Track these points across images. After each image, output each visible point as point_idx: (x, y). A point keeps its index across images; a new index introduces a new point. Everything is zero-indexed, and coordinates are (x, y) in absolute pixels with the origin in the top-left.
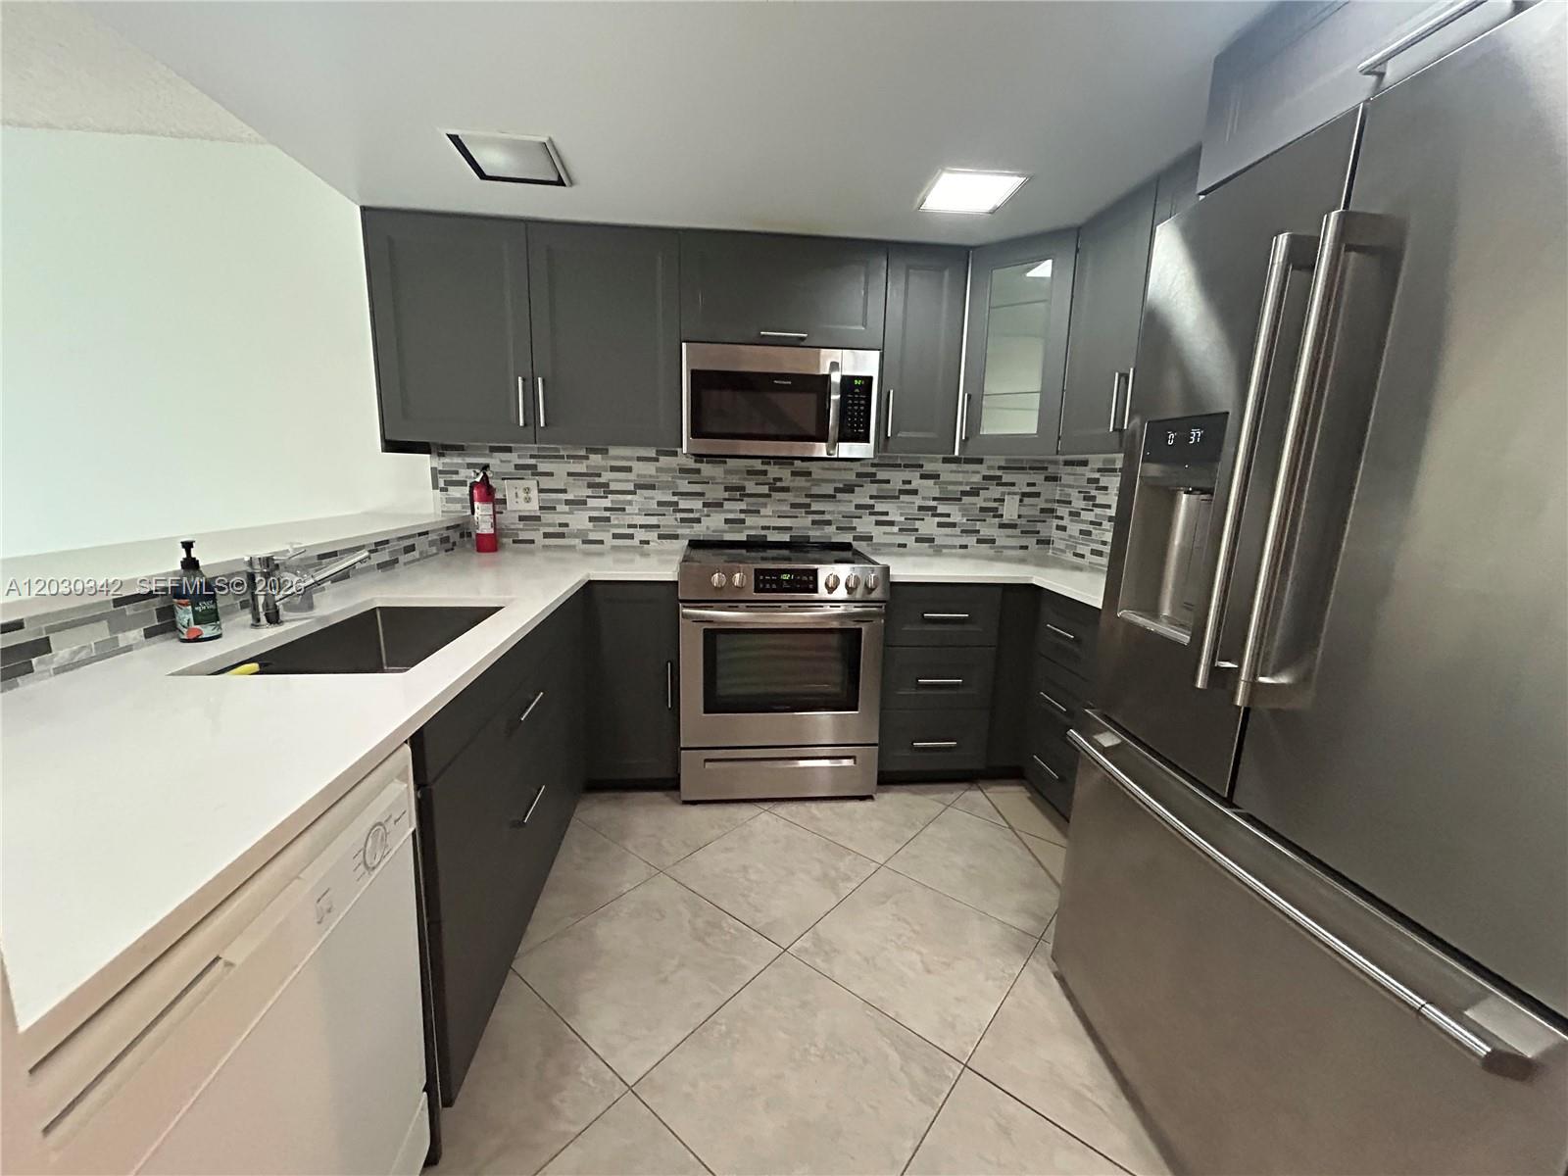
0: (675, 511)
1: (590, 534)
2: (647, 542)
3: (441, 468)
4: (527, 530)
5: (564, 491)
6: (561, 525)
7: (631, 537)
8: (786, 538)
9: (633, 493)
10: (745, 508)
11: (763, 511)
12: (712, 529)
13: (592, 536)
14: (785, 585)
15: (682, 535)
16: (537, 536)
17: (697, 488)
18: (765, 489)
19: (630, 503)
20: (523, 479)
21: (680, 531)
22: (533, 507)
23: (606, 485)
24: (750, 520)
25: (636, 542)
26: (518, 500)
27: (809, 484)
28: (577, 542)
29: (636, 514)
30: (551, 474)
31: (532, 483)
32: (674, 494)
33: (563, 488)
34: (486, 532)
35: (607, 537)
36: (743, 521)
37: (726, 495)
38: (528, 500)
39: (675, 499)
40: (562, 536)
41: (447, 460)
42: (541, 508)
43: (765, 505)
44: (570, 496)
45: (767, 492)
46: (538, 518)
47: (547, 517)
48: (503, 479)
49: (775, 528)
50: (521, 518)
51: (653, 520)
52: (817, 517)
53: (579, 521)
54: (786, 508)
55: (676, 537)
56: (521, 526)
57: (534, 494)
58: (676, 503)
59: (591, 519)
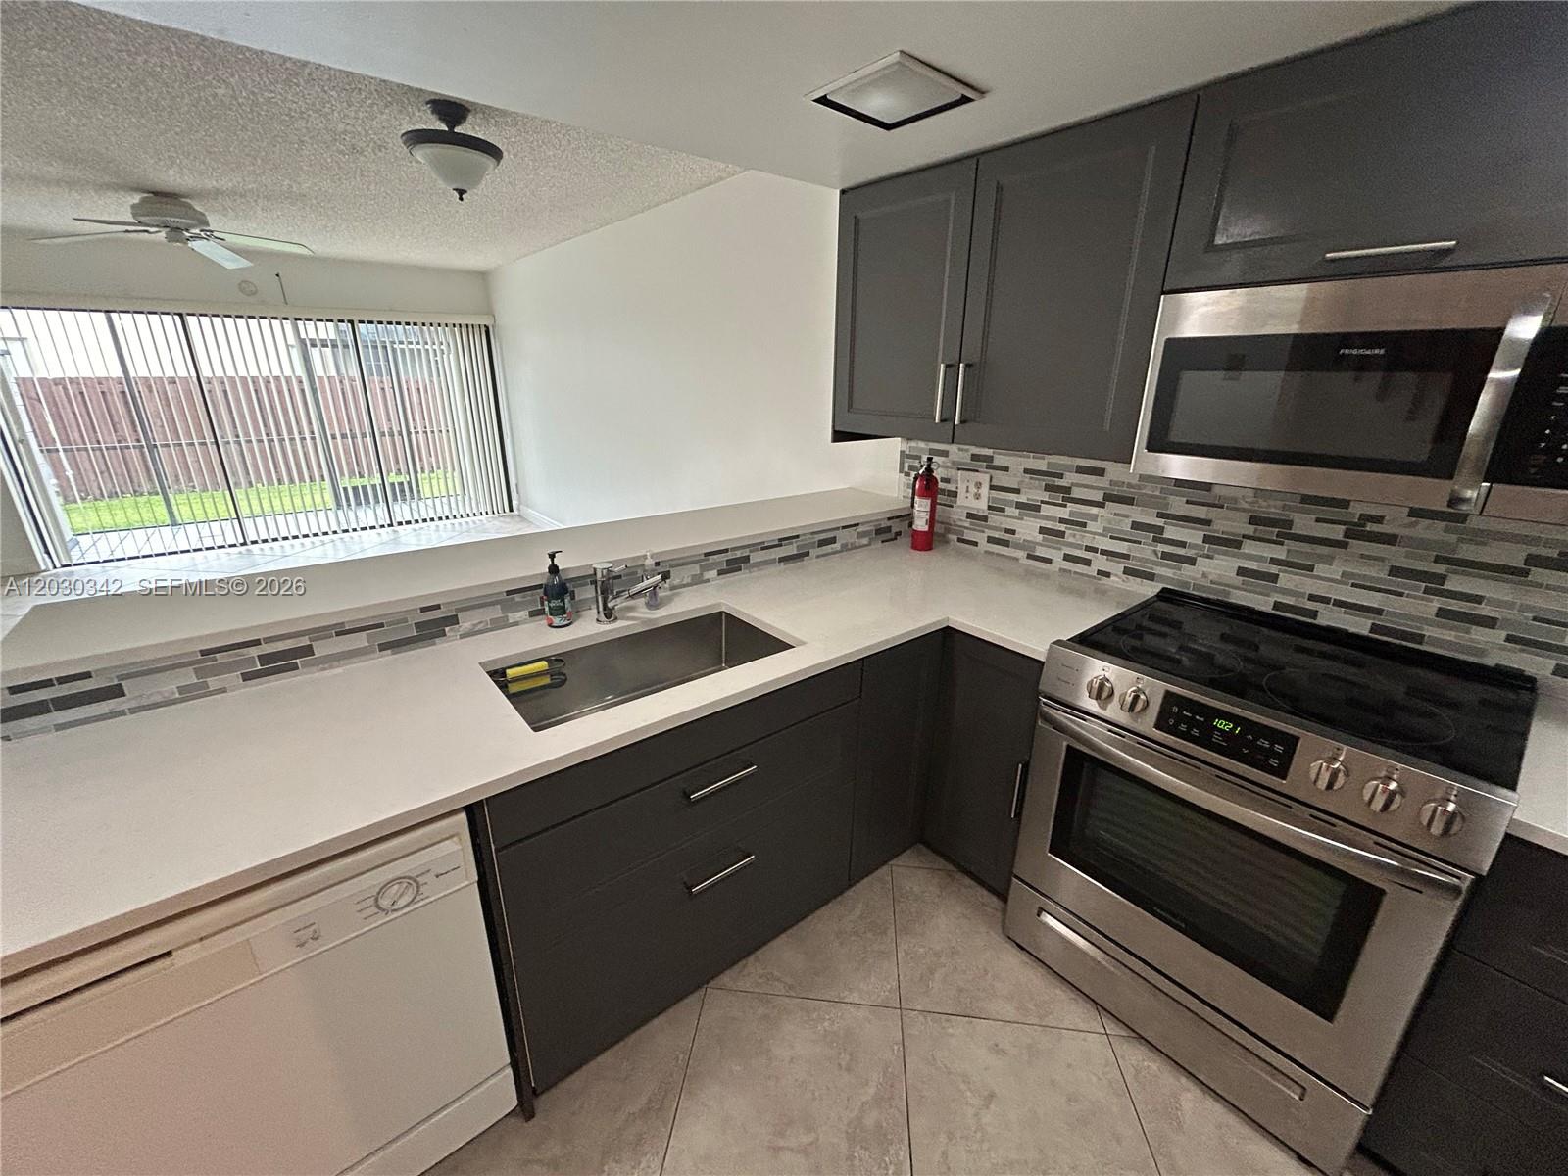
0: (1155, 540)
1: (1038, 548)
2: (1108, 575)
3: (908, 452)
4: (975, 530)
5: (1017, 491)
6: (1008, 531)
7: (1087, 562)
8: (1360, 626)
9: (1100, 505)
10: (1283, 556)
11: (1320, 569)
12: (1211, 578)
13: (1040, 552)
14: (1216, 738)
15: (1161, 576)
16: (981, 538)
17: (1200, 512)
18: (1337, 532)
19: (1094, 518)
20: (977, 471)
21: (1158, 571)
22: (981, 506)
23: (1067, 490)
24: (1287, 580)
25: (1092, 571)
26: (968, 495)
27: (1453, 538)
28: (1021, 554)
29: (1100, 534)
30: (1006, 469)
31: (984, 478)
32: (1160, 515)
33: (1016, 487)
34: (920, 529)
35: (1057, 556)
36: (1274, 578)
37: (1250, 530)
38: (978, 496)
39: (1160, 522)
40: (1005, 543)
41: (913, 444)
42: (990, 508)
43: (1328, 560)
44: (1022, 498)
45: (1340, 537)
46: (985, 519)
47: (995, 519)
48: (959, 469)
49: (1339, 603)
50: (970, 516)
51: (1121, 547)
52: (1455, 605)
53: (1028, 529)
54: (1377, 573)
55: (1151, 577)
56: (967, 525)
57: (985, 490)
58: (1161, 530)
59: (1042, 530)
